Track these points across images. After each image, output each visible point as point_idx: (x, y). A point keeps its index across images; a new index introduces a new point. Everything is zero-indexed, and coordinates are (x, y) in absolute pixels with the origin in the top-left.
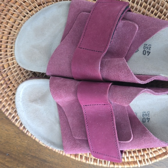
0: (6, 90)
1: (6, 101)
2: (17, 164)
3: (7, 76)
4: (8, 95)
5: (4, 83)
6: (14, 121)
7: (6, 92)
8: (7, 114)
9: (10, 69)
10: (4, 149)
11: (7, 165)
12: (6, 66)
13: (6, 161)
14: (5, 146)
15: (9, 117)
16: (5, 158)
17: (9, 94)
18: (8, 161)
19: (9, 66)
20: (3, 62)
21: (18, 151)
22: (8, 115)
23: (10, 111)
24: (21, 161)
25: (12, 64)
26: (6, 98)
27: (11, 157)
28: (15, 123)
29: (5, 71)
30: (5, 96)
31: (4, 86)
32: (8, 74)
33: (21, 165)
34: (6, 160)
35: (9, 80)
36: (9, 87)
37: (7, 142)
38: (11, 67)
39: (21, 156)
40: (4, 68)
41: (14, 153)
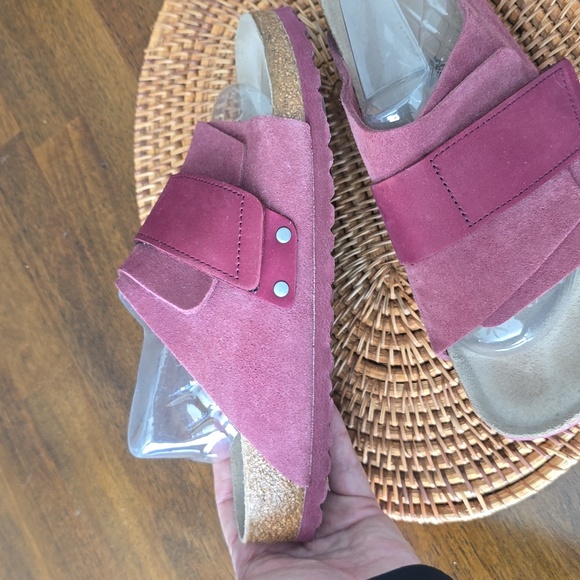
0: (176, 77)
1: (159, 99)
2: (105, 199)
3: (202, 51)
4: (171, 92)
5: (184, 61)
6: (137, 150)
7: (172, 82)
8: (139, 125)
9: (218, 42)
10: (106, 147)
11: (87, 184)
12: (215, 30)
13: (91, 176)
14: (111, 143)
15: (137, 134)
16: (93, 168)
17: (174, 91)
18: (94, 179)
19: (222, 35)
20: (220, 17)
21: (126, 175)
22: (138, 130)
23: (147, 125)
24: (118, 199)
25: (231, 35)
26: (164, 94)
27: (105, 176)
28: (137, 155)
29: (206, 38)
30: (164, 88)
31: (181, 66)
32: (206, 50)
33: (110, 208)
34: (94, 174)
35: (199, 63)
36: (185, 77)
37: (122, 140)
38: (224, 40)
39: (124, 187)
40: (209, 32)
41: (117, 173)
